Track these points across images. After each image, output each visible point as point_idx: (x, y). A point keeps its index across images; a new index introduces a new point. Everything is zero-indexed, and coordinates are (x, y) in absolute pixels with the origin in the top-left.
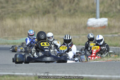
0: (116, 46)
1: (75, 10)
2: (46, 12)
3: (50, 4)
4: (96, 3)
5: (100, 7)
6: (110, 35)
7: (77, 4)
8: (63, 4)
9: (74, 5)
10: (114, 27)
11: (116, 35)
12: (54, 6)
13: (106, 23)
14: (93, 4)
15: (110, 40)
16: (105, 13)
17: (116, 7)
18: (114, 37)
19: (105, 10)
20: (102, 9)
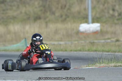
0: (108, 52)
1: (66, 15)
2: (37, 18)
3: (41, 10)
4: (88, 8)
5: (92, 12)
6: (103, 41)
7: (69, 9)
8: (54, 9)
9: (65, 10)
10: (107, 32)
11: (109, 41)
12: (45, 12)
13: (99, 29)
14: (85, 9)
15: (103, 46)
16: (97, 18)
17: (108, 13)
18: (107, 43)
19: (98, 15)
20: (94, 14)
